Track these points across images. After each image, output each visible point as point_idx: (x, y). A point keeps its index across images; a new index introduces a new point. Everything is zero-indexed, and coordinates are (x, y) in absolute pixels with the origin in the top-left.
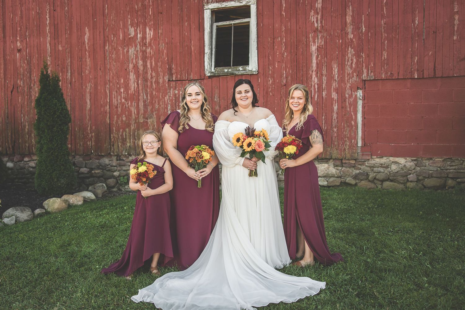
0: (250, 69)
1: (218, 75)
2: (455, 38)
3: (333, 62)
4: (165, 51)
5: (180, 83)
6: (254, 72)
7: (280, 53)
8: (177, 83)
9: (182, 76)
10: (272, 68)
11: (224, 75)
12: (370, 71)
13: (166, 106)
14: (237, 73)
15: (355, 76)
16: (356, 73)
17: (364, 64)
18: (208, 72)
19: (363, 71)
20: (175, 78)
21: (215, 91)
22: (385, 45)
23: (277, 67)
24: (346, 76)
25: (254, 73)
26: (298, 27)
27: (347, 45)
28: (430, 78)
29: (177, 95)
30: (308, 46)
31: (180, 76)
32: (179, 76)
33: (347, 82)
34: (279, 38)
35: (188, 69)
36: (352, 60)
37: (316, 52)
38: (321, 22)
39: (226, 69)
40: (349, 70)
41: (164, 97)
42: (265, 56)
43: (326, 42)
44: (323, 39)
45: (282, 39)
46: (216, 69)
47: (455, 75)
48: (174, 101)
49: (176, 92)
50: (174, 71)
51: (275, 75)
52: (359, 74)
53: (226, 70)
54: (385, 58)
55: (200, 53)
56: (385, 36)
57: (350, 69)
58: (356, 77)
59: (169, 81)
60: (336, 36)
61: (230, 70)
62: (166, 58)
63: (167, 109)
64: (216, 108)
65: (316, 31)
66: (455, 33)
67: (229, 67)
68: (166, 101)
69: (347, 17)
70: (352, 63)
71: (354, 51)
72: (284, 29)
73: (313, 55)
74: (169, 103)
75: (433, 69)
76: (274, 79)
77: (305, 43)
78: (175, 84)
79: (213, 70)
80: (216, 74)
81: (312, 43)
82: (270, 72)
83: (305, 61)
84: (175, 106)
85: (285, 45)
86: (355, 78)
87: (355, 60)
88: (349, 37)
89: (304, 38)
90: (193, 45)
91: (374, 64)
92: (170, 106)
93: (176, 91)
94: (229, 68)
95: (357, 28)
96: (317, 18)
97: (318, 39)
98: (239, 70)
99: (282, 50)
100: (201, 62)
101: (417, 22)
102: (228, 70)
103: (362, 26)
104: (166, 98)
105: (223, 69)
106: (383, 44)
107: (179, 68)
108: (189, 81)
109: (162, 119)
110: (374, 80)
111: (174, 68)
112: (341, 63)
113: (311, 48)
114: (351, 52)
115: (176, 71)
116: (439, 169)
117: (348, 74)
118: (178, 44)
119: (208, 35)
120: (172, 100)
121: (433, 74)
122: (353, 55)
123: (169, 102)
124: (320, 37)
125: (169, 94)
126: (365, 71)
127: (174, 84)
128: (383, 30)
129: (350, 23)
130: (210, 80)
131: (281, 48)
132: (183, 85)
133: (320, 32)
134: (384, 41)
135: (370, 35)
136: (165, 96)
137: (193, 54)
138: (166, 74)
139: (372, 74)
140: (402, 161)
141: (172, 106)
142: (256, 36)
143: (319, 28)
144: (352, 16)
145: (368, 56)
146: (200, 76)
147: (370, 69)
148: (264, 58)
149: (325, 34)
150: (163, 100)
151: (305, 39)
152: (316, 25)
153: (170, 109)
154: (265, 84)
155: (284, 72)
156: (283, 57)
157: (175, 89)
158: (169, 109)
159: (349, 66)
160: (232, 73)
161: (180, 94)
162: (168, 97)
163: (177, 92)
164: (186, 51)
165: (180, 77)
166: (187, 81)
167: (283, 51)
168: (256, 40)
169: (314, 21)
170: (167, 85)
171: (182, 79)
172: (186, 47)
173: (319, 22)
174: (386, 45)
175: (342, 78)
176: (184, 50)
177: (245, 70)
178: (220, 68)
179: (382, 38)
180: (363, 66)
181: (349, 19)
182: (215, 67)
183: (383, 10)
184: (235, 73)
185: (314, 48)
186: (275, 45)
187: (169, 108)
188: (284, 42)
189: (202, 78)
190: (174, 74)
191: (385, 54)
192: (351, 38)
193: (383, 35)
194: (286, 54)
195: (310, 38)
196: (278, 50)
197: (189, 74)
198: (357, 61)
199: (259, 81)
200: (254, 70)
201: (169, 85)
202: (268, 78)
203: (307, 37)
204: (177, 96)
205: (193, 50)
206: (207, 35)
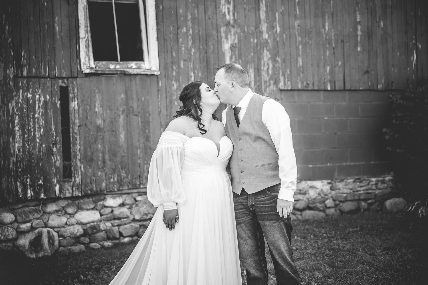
0: (147, 67)
1: (102, 72)
2: (359, 49)
3: (248, 66)
4: (7, 27)
5: (36, 82)
6: (155, 71)
7: (187, 48)
8: (31, 81)
9: (39, 71)
10: (177, 68)
11: (111, 72)
12: (287, 80)
13: (10, 118)
14: (131, 71)
15: (272, 85)
16: (273, 80)
17: (281, 71)
18: (86, 67)
19: (280, 79)
20: (27, 74)
21: (96, 96)
22: (299, 50)
23: (182, 66)
24: (263, 83)
25: (155, 73)
26: (207, 18)
27: (262, 47)
28: (340, 90)
29: (31, 101)
30: (219, 42)
31: (36, 70)
32: (34, 71)
33: (265, 90)
34: (185, 28)
35: (50, 61)
36: (268, 65)
37: (229, 52)
38: (234, 14)
39: (112, 64)
40: (265, 77)
41: (6, 103)
42: (167, 51)
43: (239, 40)
44: (237, 37)
45: (188, 30)
46: (97, 63)
47: (361, 88)
48: (25, 110)
49: (29, 96)
50: (25, 61)
51: (181, 78)
52: (277, 83)
53: (112, 67)
54: (300, 65)
55: (70, 37)
56: (299, 40)
57: (266, 75)
58: (274, 85)
59: (16, 76)
60: (250, 34)
61: (118, 67)
62: (10, 40)
63: (13, 123)
64: (98, 123)
65: (228, 24)
66: (359, 44)
67: (116, 62)
68: (11, 111)
69: (261, 12)
70: (268, 69)
71: (270, 54)
72: (190, 17)
73: (226, 55)
74: (17, 113)
75: (342, 82)
76: (179, 84)
77: (216, 38)
78: (27, 82)
79: (93, 66)
80: (99, 70)
81: (224, 40)
82: (174, 73)
83: (217, 62)
84: (26, 118)
85: (193, 38)
86: (272, 87)
87: (271, 66)
88: (264, 37)
89: (215, 32)
90: (57, 23)
91: (291, 72)
92: (18, 118)
93: (29, 94)
94: (117, 64)
95: (271, 27)
96: (229, 9)
97: (231, 35)
98: (131, 68)
99: (188, 44)
100: (73, 50)
101: (327, 28)
102: (115, 66)
103: (276, 26)
104: (10, 104)
105: (107, 64)
106: (297, 48)
107: (34, 57)
108: (51, 78)
109: (3, 140)
110: (291, 90)
111: (24, 56)
112: (257, 67)
113: (223, 46)
114: (266, 55)
115: (28, 62)
116: (351, 191)
117: (265, 82)
118: (32, 19)
119: (84, 11)
120: (21, 109)
121: (343, 86)
122: (269, 59)
123: (17, 111)
124: (233, 33)
125: (17, 98)
126: (282, 79)
127: (25, 82)
128: (297, 33)
129: (264, 20)
130: (87, 79)
131: (188, 41)
132: (41, 85)
133: (233, 27)
134: (299, 46)
135: (284, 36)
136: (9, 102)
137: (58, 37)
138: (11, 65)
139: (289, 83)
140: (318, 184)
141: (21, 119)
142: (155, 22)
143: (232, 22)
144: (266, 12)
145: (284, 61)
146: (71, 73)
147: (286, 76)
148: (166, 53)
149: (239, 31)
150: (6, 109)
151: (216, 34)
152: (228, 17)
153: (18, 124)
154: (168, 89)
155: (192, 74)
156: (190, 54)
157: (27, 90)
158: (16, 124)
159: (265, 71)
160: (124, 71)
161: (37, 99)
162: (14, 103)
163: (31, 96)
164: (46, 31)
165: (36, 72)
166: (49, 79)
167: (189, 46)
168: (155, 28)
169: (225, 13)
170: (11, 84)
171: (39, 76)
172: (46, 26)
173: (231, 14)
174: (301, 50)
175: (258, 86)
176: (42, 29)
177: (139, 68)
178: (104, 62)
179: (296, 42)
180: (279, 73)
181: (263, 15)
182: (95, 60)
183: (295, 10)
184: (128, 72)
185: (226, 46)
186: (179, 37)
187: (16, 121)
188: (190, 35)
189: (74, 75)
190: (25, 66)
191: (300, 61)
192: (266, 39)
193: (298, 39)
194: (193, 51)
195: (221, 33)
196: (182, 44)
197: (52, 69)
198: (274, 66)
199: (160, 85)
200: (154, 69)
201: (16, 84)
202: (172, 81)
203: (218, 32)
204: (31, 103)
205: (57, 30)
206: (82, 10)
